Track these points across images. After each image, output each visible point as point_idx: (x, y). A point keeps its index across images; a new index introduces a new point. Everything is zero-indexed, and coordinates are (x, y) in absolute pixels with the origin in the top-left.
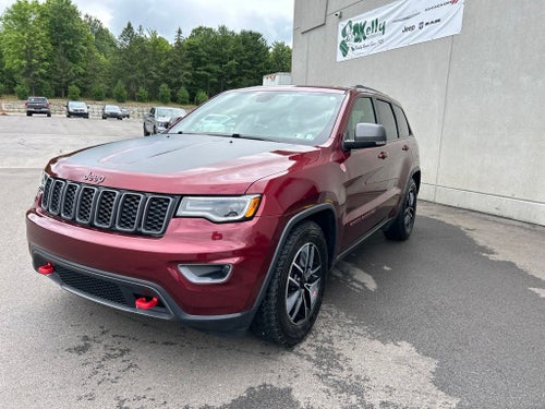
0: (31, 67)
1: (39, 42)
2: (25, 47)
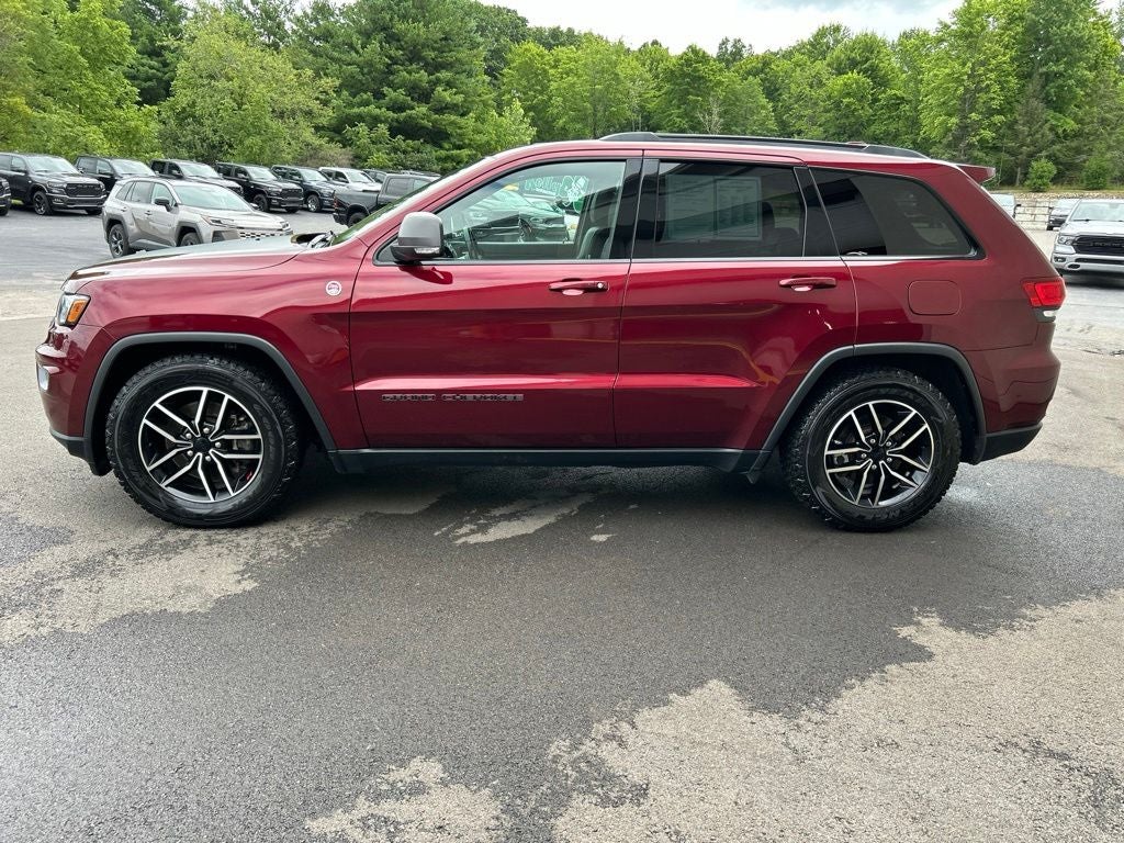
0: (964, 129)
1: (992, 76)
2: (961, 90)
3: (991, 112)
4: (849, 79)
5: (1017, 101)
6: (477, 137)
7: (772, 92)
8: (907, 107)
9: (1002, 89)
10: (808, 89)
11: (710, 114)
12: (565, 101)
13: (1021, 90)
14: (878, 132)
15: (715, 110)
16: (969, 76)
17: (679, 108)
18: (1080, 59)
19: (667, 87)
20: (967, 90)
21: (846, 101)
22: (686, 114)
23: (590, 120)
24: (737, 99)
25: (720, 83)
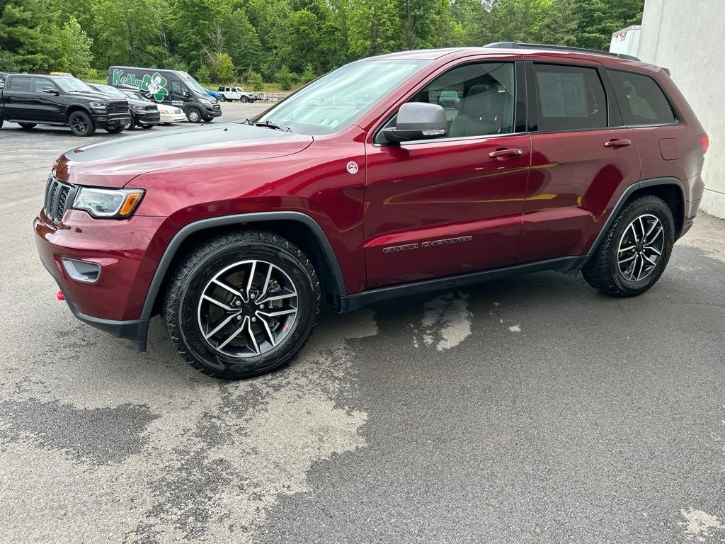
1: (386, 16)
2: (370, 24)
3: (388, 39)
4: (302, 14)
5: (401, 32)
6: (48, 45)
7: (253, 20)
8: (339, 34)
9: (392, 24)
10: (279, 19)
11: (215, 33)
12: (105, 19)
13: (403, 25)
14: (324, 49)
15: (219, 31)
16: (373, 15)
17: (193, 28)
18: (431, 8)
19: (182, 12)
20: (373, 25)
21: (302, 28)
22: (198, 33)
23: (128, 35)
24: (231, 24)
25: (219, 12)
